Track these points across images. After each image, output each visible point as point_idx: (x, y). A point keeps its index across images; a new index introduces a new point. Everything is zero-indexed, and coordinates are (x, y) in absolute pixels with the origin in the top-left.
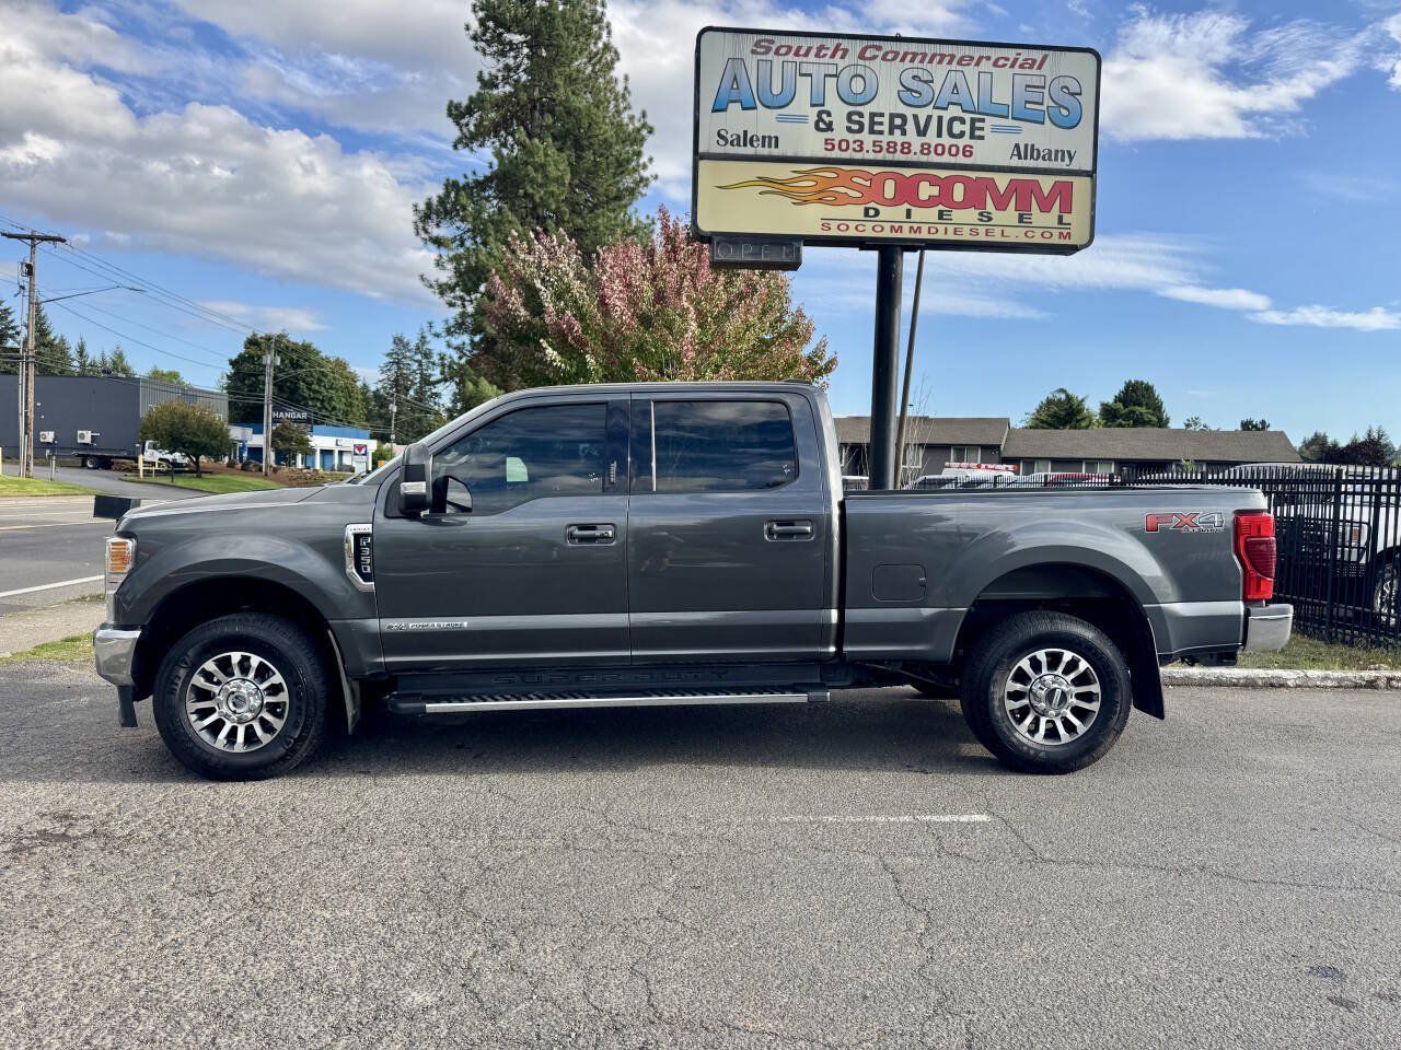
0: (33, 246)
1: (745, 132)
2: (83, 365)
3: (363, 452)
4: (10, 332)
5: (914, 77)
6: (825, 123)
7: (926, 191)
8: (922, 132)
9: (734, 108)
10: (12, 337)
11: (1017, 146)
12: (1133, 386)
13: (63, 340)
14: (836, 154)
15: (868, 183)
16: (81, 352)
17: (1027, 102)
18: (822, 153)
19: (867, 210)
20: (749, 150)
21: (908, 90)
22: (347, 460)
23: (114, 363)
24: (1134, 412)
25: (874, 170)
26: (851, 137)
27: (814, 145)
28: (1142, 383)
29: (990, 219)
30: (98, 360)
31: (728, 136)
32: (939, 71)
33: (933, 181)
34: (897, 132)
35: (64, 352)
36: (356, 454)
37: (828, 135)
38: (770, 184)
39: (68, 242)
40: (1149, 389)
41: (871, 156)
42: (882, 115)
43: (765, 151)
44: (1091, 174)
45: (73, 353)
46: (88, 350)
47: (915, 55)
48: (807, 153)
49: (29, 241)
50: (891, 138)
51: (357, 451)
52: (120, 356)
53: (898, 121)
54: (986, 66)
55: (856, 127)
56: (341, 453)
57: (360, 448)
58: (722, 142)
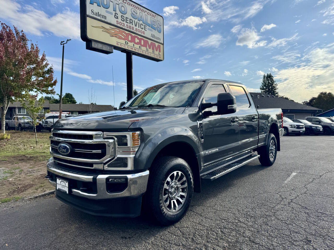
1: (98, 12)
5: (134, 11)
6: (116, 16)
7: (137, 41)
8: (136, 26)
9: (95, 4)
11: (152, 34)
12: (68, 94)
14: (119, 25)
15: (125, 35)
17: (153, 25)
18: (116, 24)
19: (126, 42)
20: (99, 18)
21: (133, 14)
24: (72, 100)
25: (127, 32)
26: (122, 22)
27: (114, 21)
28: (70, 94)
29: (148, 50)
31: (94, 12)
32: (138, 11)
33: (138, 38)
34: (131, 24)
37: (117, 20)
38: (104, 29)
40: (71, 95)
41: (126, 28)
42: (128, 18)
43: (103, 19)
44: (163, 44)
47: (134, 6)
48: (113, 23)
50: (130, 25)
53: (131, 21)
54: (146, 13)
55: (123, 20)
58: (92, 13)
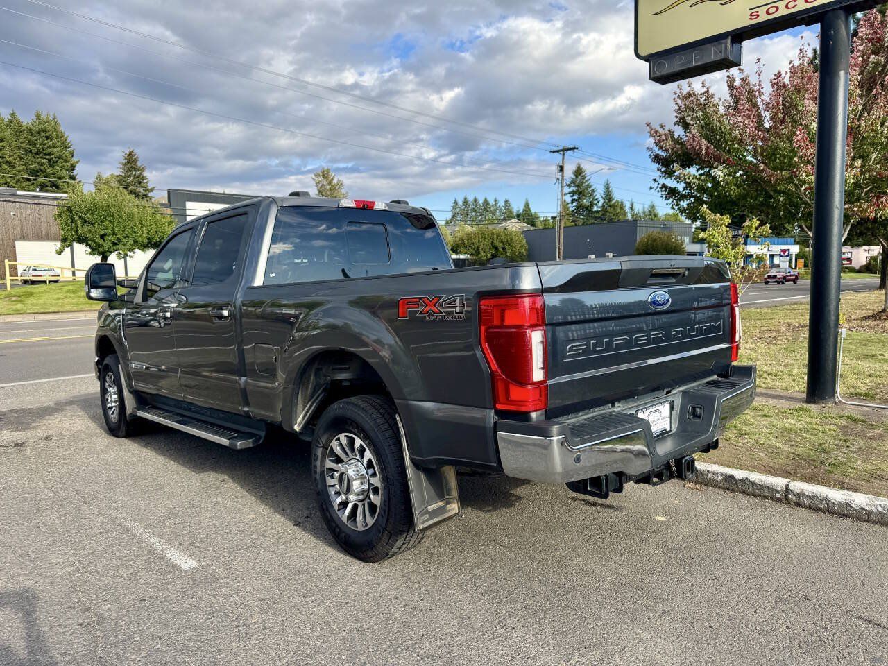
0: (563, 155)
2: (633, 215)
3: (787, 254)
4: (595, 202)
10: (596, 204)
13: (622, 202)
16: (632, 208)
22: (776, 260)
23: (650, 211)
30: (641, 211)
35: (622, 207)
36: (781, 256)
39: (579, 148)
45: (627, 209)
46: (635, 206)
49: (562, 152)
51: (782, 254)
52: (653, 207)
56: (772, 256)
57: (784, 251)
